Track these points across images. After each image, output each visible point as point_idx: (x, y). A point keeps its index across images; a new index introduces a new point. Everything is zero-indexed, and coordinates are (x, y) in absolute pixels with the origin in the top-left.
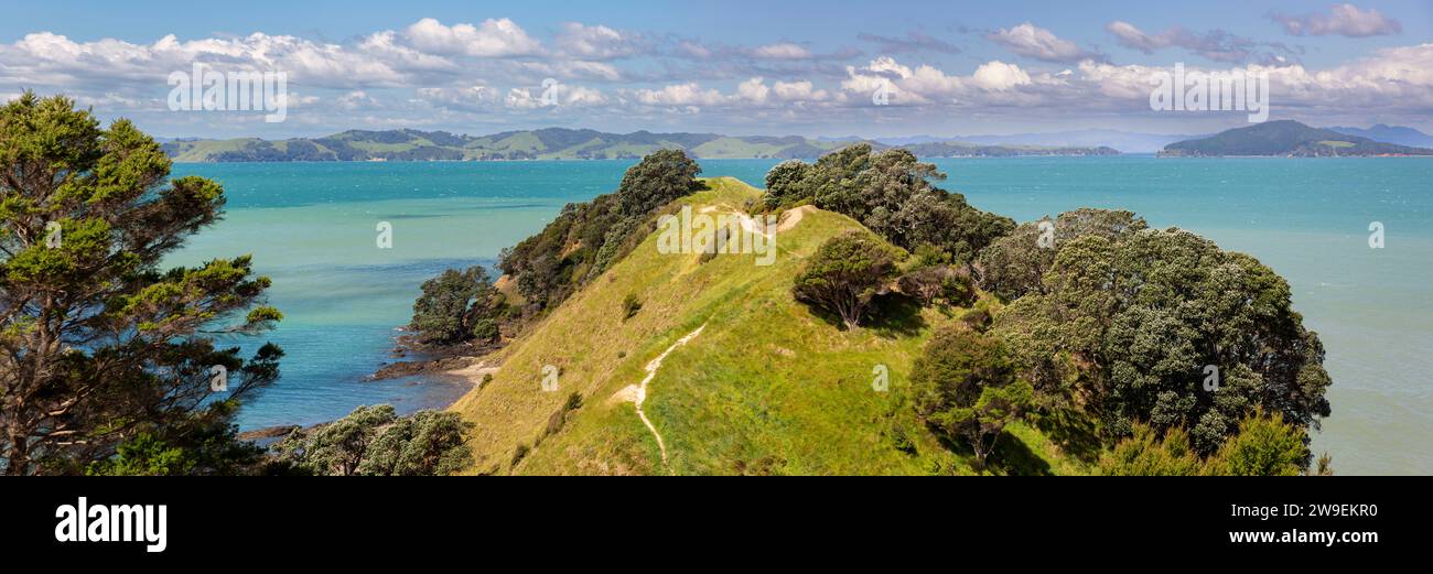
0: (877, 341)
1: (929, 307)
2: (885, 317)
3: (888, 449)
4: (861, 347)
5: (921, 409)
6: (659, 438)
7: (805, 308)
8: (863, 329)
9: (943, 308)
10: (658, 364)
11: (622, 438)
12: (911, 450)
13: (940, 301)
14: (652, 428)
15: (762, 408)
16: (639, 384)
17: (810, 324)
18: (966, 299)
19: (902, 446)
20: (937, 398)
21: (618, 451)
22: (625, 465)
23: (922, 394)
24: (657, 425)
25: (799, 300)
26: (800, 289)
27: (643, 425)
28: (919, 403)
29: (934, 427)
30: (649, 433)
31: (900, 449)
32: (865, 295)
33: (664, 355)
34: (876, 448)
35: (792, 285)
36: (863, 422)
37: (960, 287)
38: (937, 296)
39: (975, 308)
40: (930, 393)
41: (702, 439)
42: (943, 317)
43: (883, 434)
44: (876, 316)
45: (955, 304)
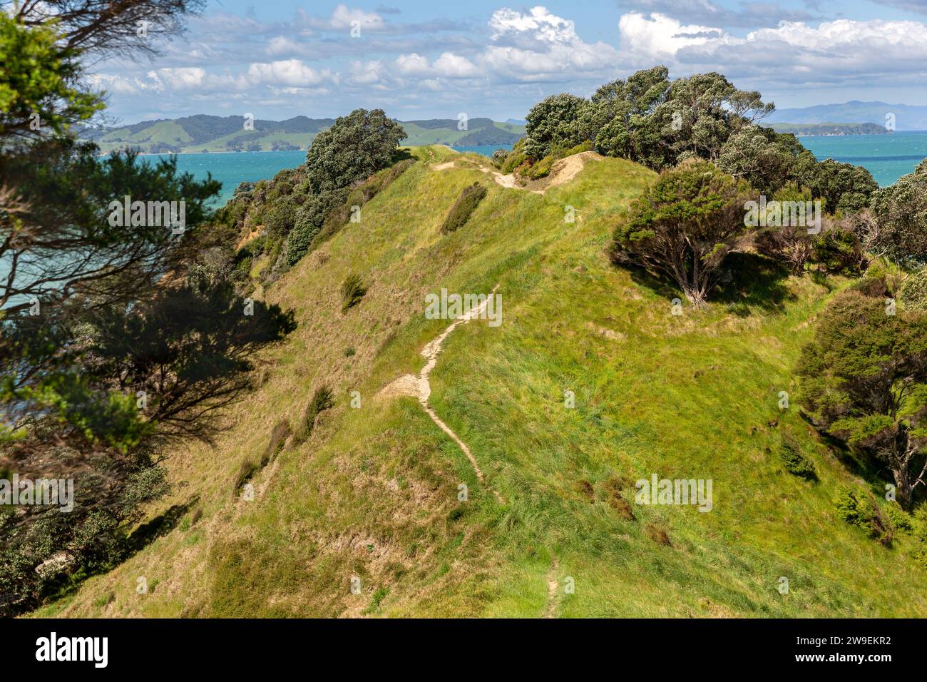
0: (732, 322)
1: (800, 275)
2: (740, 287)
3: (779, 472)
4: (711, 331)
5: (817, 416)
6: (463, 446)
7: (626, 274)
8: (710, 305)
9: (818, 277)
10: (437, 348)
11: (414, 445)
12: (810, 476)
13: (814, 267)
14: (450, 432)
15: (594, 410)
16: (418, 375)
17: (637, 298)
18: (851, 265)
19: (799, 468)
20: (839, 399)
21: (412, 464)
22: (426, 483)
23: (818, 392)
24: (457, 429)
25: (617, 263)
26: (620, 249)
27: (438, 429)
28: (813, 408)
29: (835, 442)
30: (448, 439)
31: (796, 474)
32: (712, 255)
33: (443, 336)
34: (763, 470)
35: (608, 243)
36: (739, 433)
37: (843, 247)
38: (810, 260)
39: (866, 276)
40: (828, 392)
41: (525, 450)
42: (819, 288)
43: (768, 451)
44: (728, 287)
45: (836, 271)
